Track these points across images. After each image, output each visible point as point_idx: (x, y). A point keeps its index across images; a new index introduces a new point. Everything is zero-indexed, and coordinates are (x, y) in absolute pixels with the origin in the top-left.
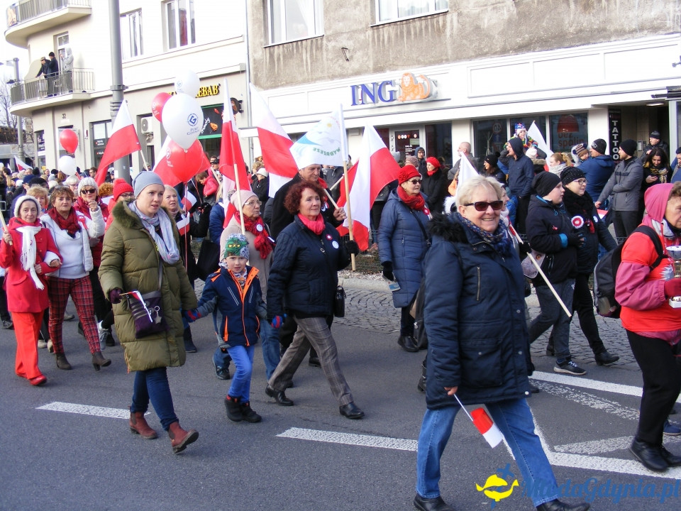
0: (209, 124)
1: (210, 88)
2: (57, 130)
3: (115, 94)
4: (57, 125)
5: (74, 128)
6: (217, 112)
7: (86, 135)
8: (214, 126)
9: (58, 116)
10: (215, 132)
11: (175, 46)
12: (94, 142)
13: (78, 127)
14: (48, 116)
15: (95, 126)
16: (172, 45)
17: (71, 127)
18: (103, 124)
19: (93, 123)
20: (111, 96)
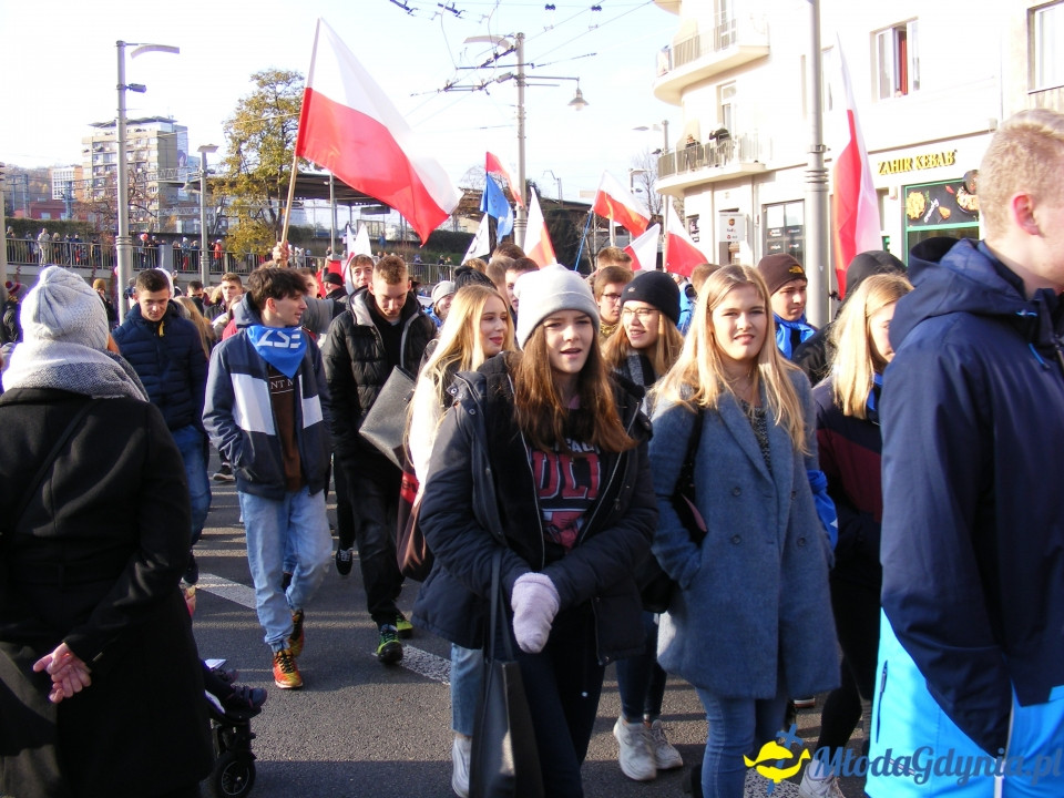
0: (936, 209)
1: (940, 156)
2: (717, 214)
3: (811, 161)
4: (717, 209)
5: (740, 212)
6: (951, 191)
7: (756, 221)
8: (945, 212)
9: (719, 194)
10: (945, 220)
11: (888, 95)
12: (767, 232)
13: (746, 210)
14: (707, 194)
15: (769, 209)
16: (885, 93)
17: (736, 210)
18: (781, 207)
19: (766, 206)
20: (806, 165)
